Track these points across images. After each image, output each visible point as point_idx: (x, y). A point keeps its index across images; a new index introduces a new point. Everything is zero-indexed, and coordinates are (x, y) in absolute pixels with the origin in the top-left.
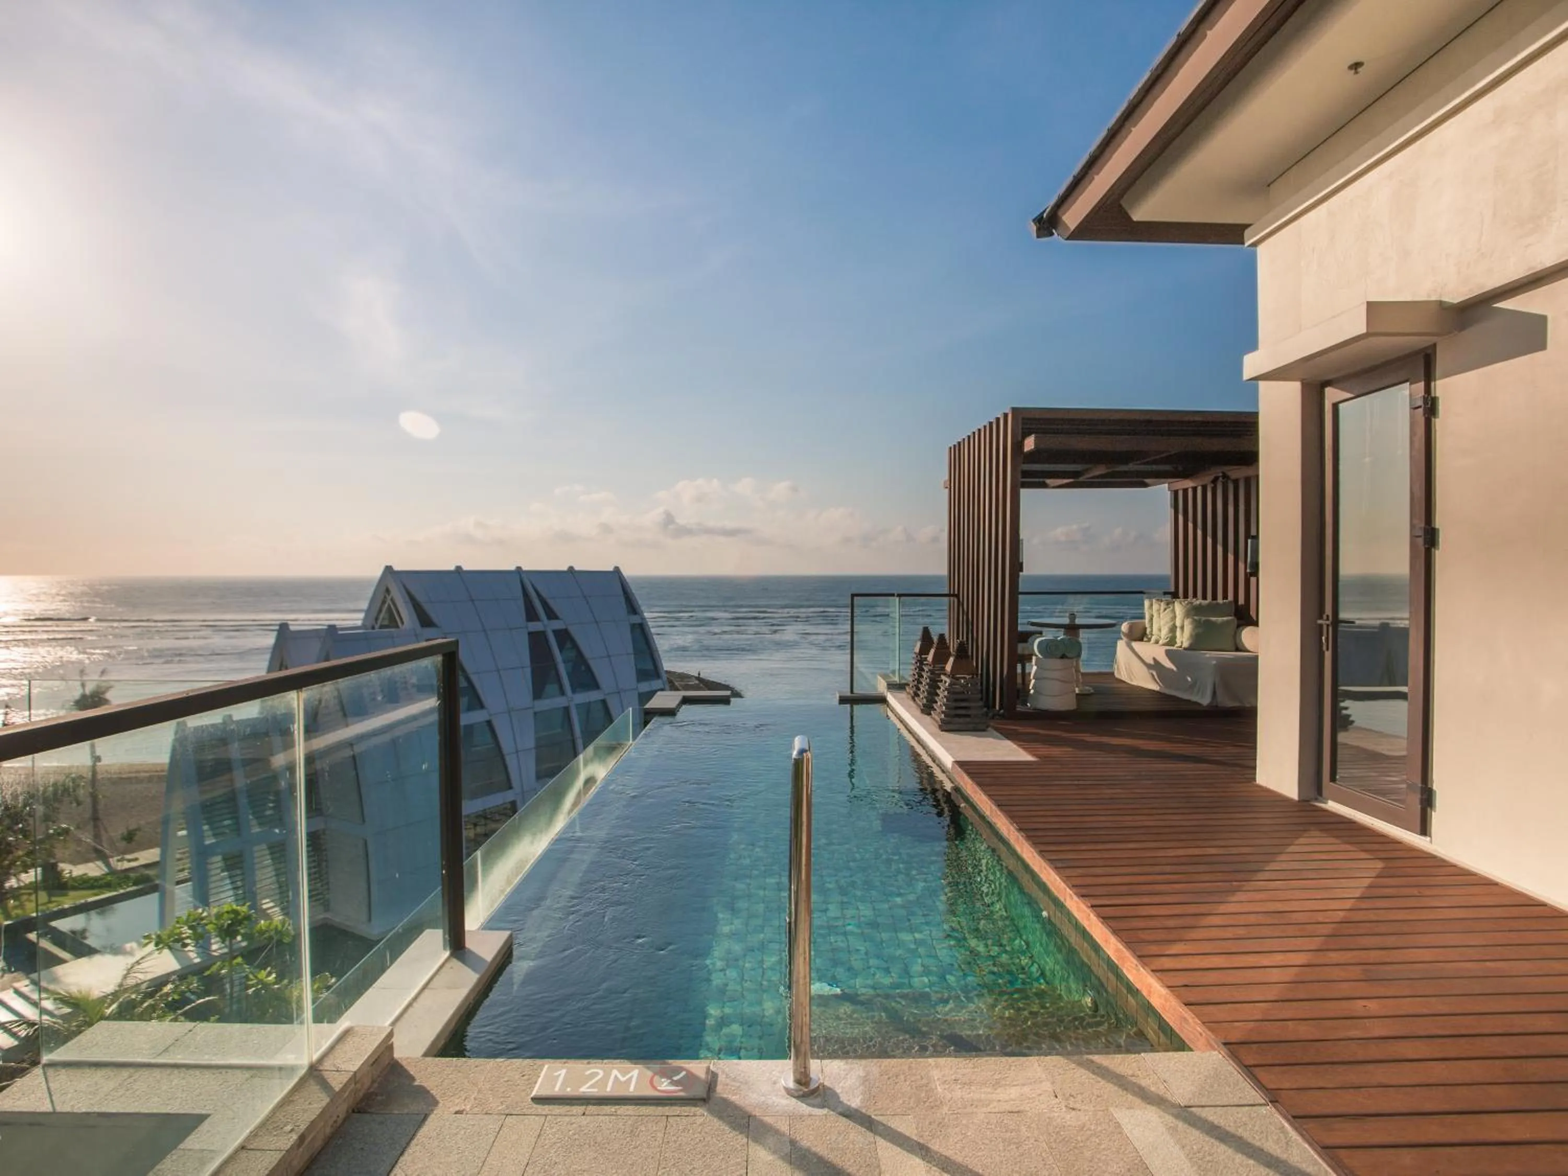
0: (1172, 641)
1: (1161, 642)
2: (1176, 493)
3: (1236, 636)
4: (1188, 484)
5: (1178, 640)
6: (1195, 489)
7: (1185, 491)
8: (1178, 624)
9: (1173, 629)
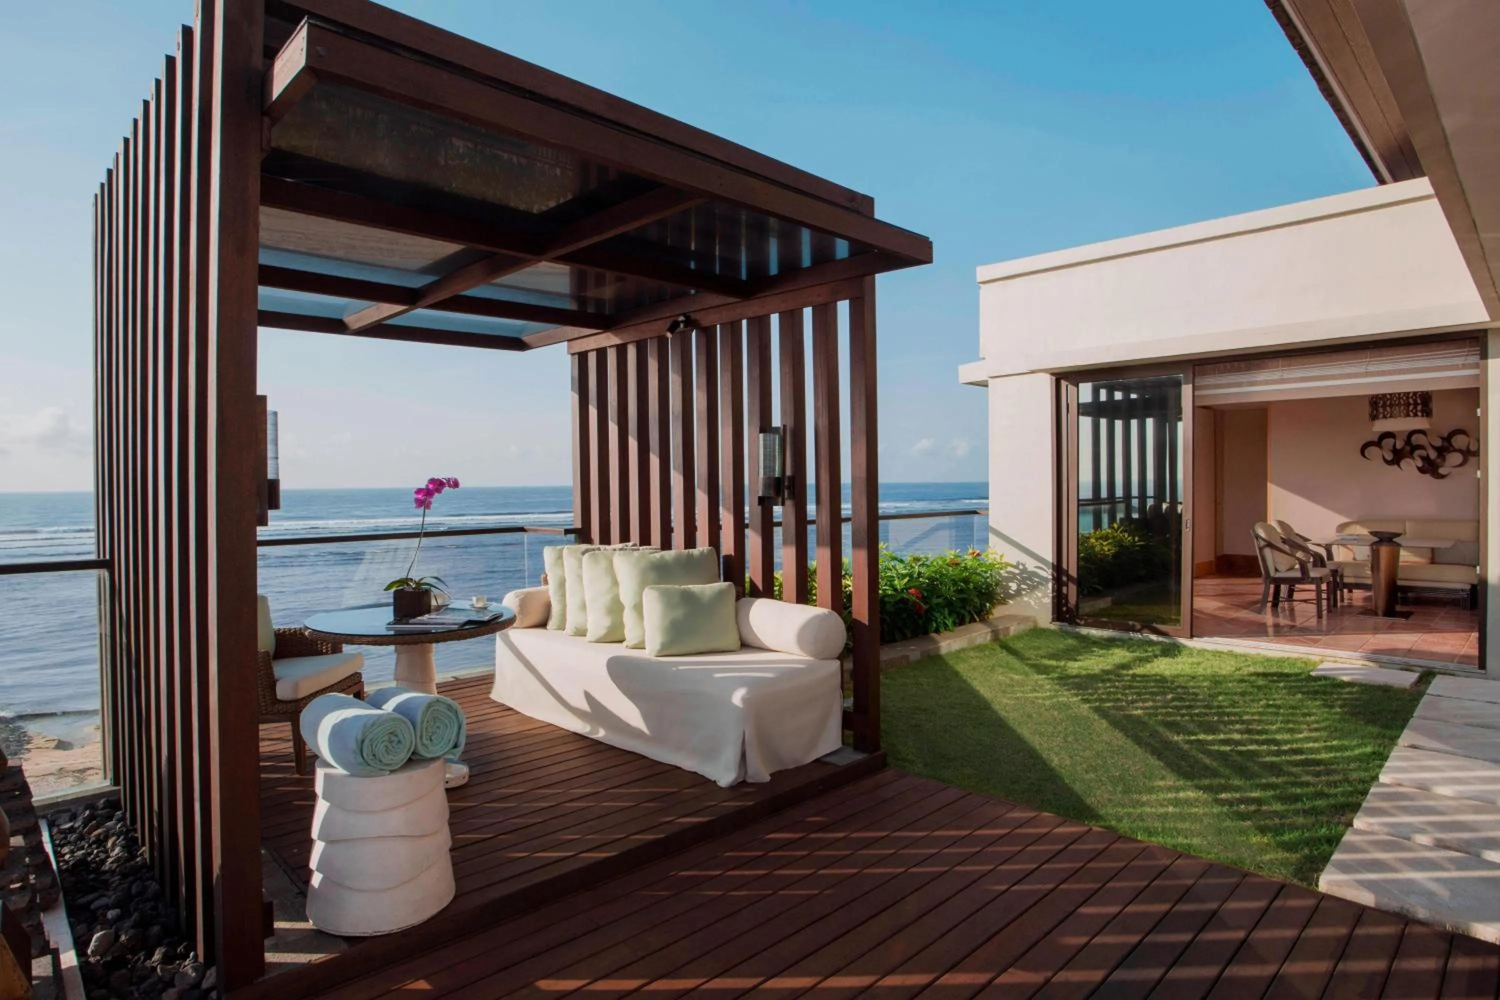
0: (614, 636)
1: (590, 636)
2: (582, 357)
3: (740, 618)
4: (609, 340)
5: (631, 634)
6: (621, 351)
7: (601, 353)
8: (627, 596)
9: (615, 608)
